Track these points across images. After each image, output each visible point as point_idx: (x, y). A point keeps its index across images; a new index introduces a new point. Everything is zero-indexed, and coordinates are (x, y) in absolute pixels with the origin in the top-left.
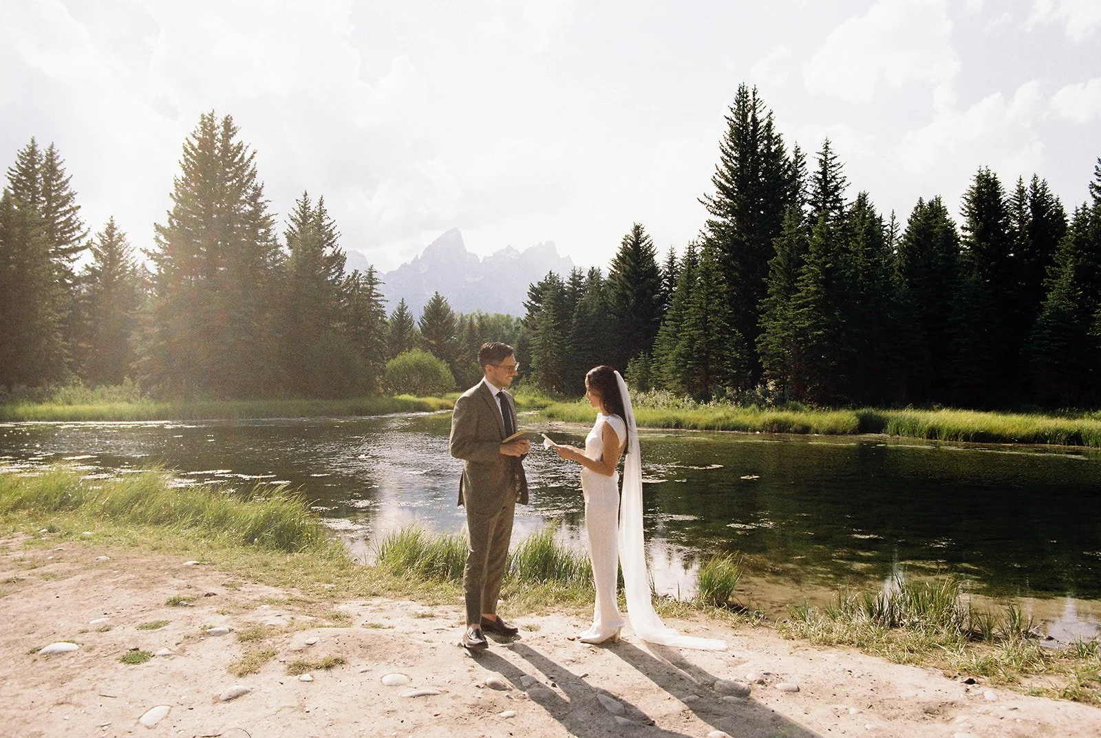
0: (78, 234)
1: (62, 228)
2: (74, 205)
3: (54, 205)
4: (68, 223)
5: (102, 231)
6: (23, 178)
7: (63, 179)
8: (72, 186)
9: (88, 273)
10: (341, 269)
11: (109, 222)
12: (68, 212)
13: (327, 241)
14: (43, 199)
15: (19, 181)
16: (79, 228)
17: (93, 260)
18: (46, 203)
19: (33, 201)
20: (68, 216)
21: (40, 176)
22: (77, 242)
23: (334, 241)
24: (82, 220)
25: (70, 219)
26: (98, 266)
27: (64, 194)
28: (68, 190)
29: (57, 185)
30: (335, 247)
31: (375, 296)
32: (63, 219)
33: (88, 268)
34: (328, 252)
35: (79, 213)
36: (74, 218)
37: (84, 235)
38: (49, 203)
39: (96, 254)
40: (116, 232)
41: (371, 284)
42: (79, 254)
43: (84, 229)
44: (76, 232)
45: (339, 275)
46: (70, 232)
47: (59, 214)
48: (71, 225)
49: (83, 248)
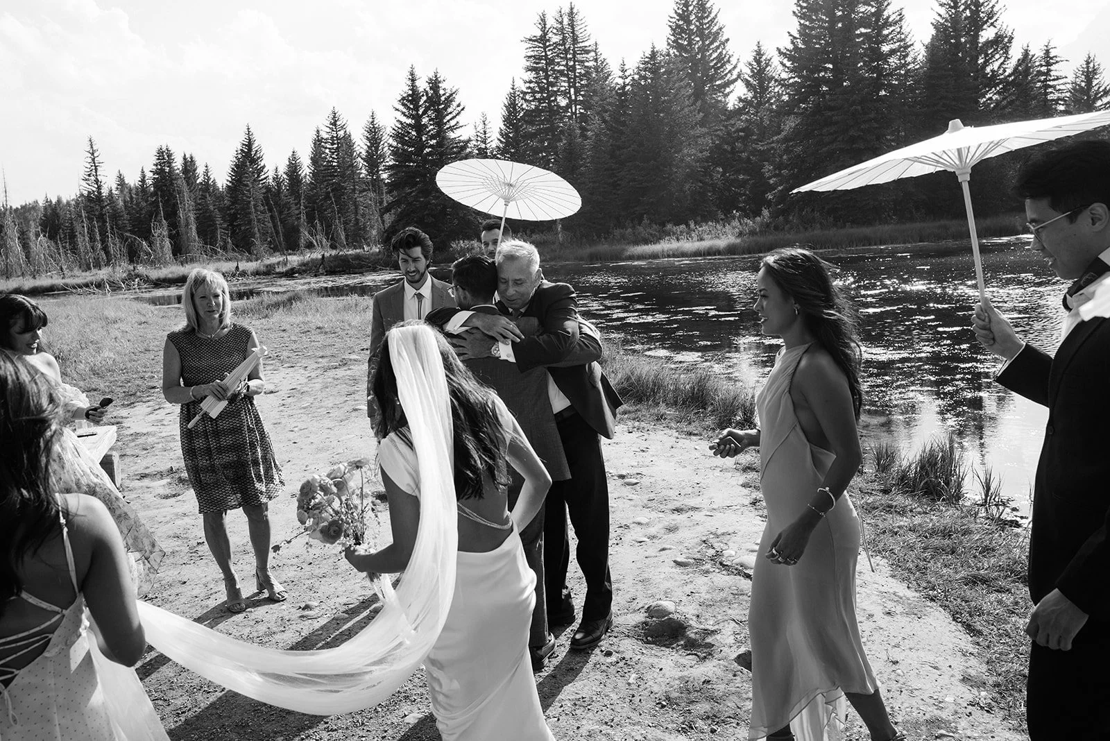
0: (729, 67)
1: (716, 64)
2: (723, 39)
3: (707, 42)
4: (720, 58)
5: (751, 59)
6: (681, 23)
7: (712, 15)
8: (721, 21)
9: (741, 105)
10: (1006, 52)
11: (756, 48)
12: (718, 47)
13: (987, 21)
14: (698, 39)
15: (678, 26)
16: (729, 61)
17: (745, 90)
18: (701, 43)
19: (690, 44)
20: (719, 51)
21: (694, 16)
22: (729, 75)
23: (996, 21)
24: (730, 53)
25: (721, 53)
26: (750, 95)
27: (715, 29)
28: (718, 24)
29: (708, 23)
30: (998, 27)
31: (1054, 80)
32: (715, 55)
33: (740, 100)
34: (987, 34)
35: (728, 46)
36: (724, 52)
37: (735, 67)
38: (703, 43)
39: (748, 84)
40: (764, 57)
41: (1048, 64)
42: (732, 87)
43: (733, 60)
44: (727, 66)
45: (1004, 61)
46: (721, 67)
47: (711, 51)
48: (723, 59)
49: (735, 80)
